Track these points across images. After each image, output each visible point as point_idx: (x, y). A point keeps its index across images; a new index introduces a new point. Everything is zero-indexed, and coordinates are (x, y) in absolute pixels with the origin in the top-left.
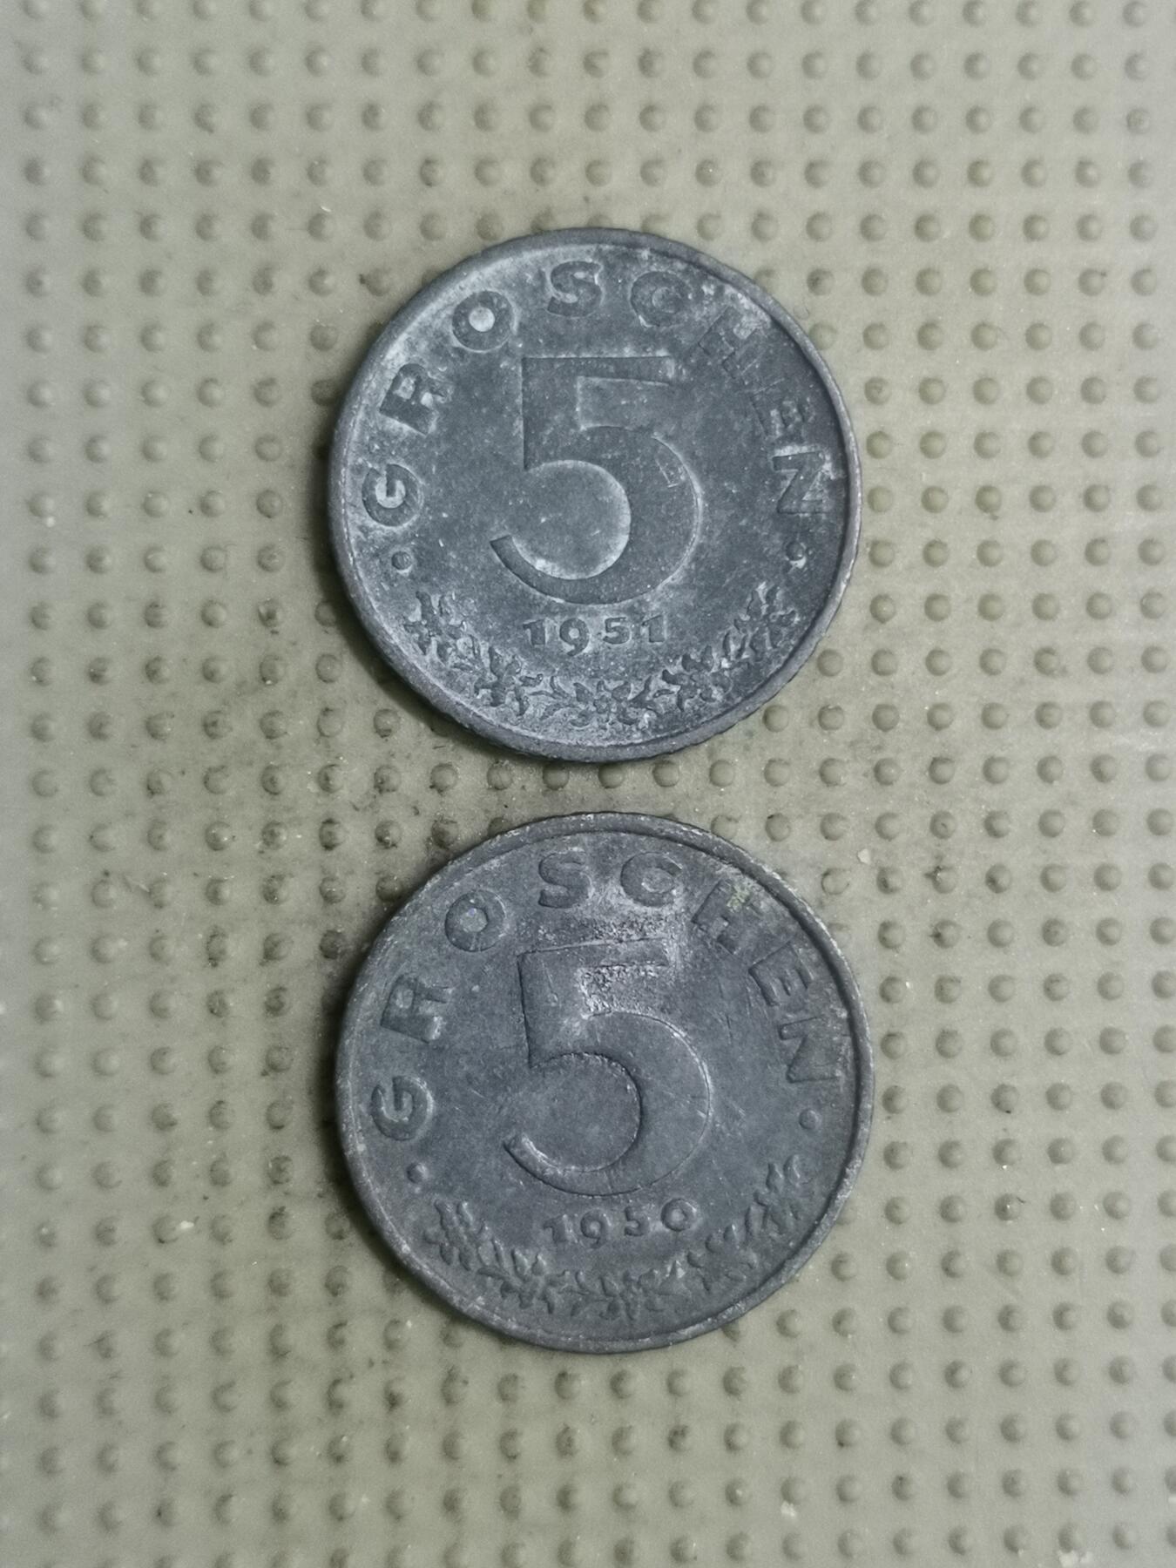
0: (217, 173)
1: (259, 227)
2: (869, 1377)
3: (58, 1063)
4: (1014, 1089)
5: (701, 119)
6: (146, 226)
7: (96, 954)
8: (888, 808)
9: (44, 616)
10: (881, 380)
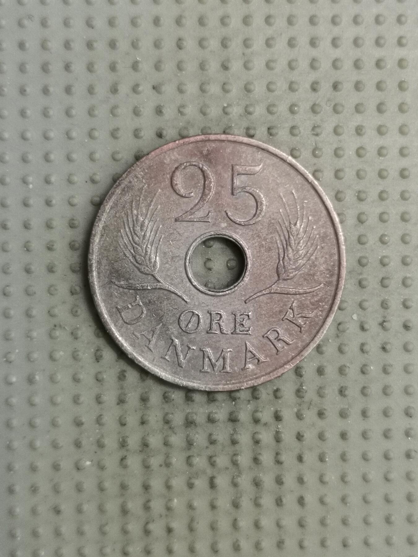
0: (95, 45)
1: (113, 68)
2: (355, 519)
3: (37, 400)
4: (413, 408)
5: (290, 21)
6: (67, 67)
7: (52, 358)
8: (364, 298)
9: (29, 224)
10: (362, 126)
